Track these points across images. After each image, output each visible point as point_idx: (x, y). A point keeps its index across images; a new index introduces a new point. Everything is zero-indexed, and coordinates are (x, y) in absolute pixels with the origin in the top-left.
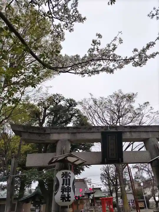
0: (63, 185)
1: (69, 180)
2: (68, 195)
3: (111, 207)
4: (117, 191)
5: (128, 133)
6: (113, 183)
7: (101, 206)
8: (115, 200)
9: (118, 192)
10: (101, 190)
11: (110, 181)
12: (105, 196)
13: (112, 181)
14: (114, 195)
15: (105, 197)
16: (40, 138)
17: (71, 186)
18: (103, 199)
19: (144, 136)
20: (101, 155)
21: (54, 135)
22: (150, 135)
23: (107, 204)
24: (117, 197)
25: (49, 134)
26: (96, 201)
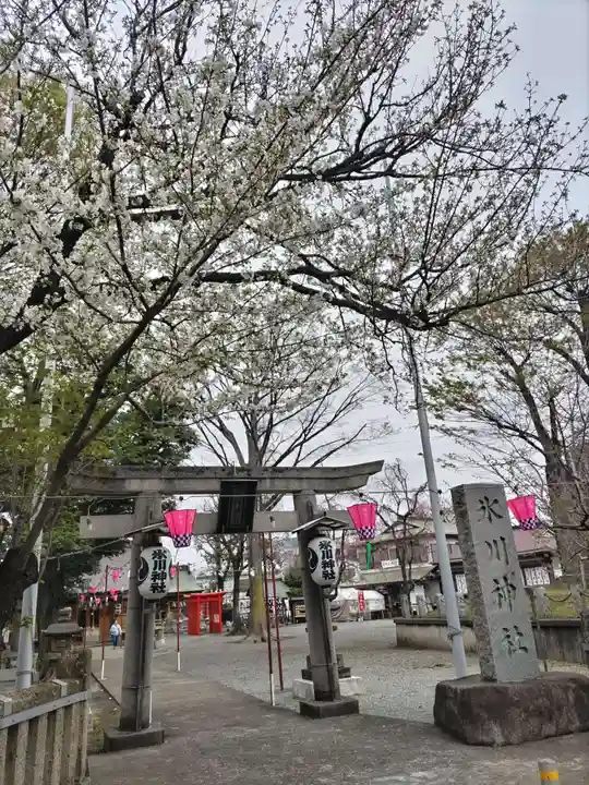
0: (155, 569)
1: (165, 562)
2: (163, 583)
3: (217, 619)
4: (237, 575)
5: (268, 481)
6: (230, 551)
7: (187, 619)
8: (228, 600)
9: (241, 578)
10: (189, 573)
11: (222, 546)
12: (200, 589)
13: (227, 547)
14: (229, 585)
15: (200, 592)
16: (105, 488)
17: (167, 571)
18: (195, 597)
19: (295, 485)
20: (215, 518)
21: (132, 481)
22: (305, 485)
23: (205, 613)
24: (236, 591)
25: (123, 479)
26: (171, 603)
